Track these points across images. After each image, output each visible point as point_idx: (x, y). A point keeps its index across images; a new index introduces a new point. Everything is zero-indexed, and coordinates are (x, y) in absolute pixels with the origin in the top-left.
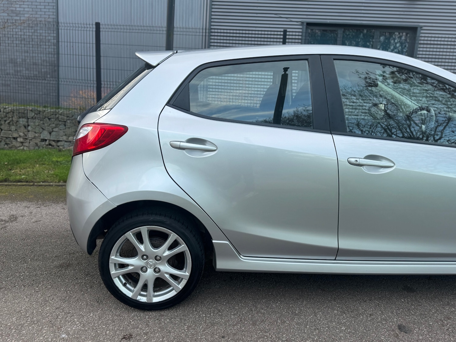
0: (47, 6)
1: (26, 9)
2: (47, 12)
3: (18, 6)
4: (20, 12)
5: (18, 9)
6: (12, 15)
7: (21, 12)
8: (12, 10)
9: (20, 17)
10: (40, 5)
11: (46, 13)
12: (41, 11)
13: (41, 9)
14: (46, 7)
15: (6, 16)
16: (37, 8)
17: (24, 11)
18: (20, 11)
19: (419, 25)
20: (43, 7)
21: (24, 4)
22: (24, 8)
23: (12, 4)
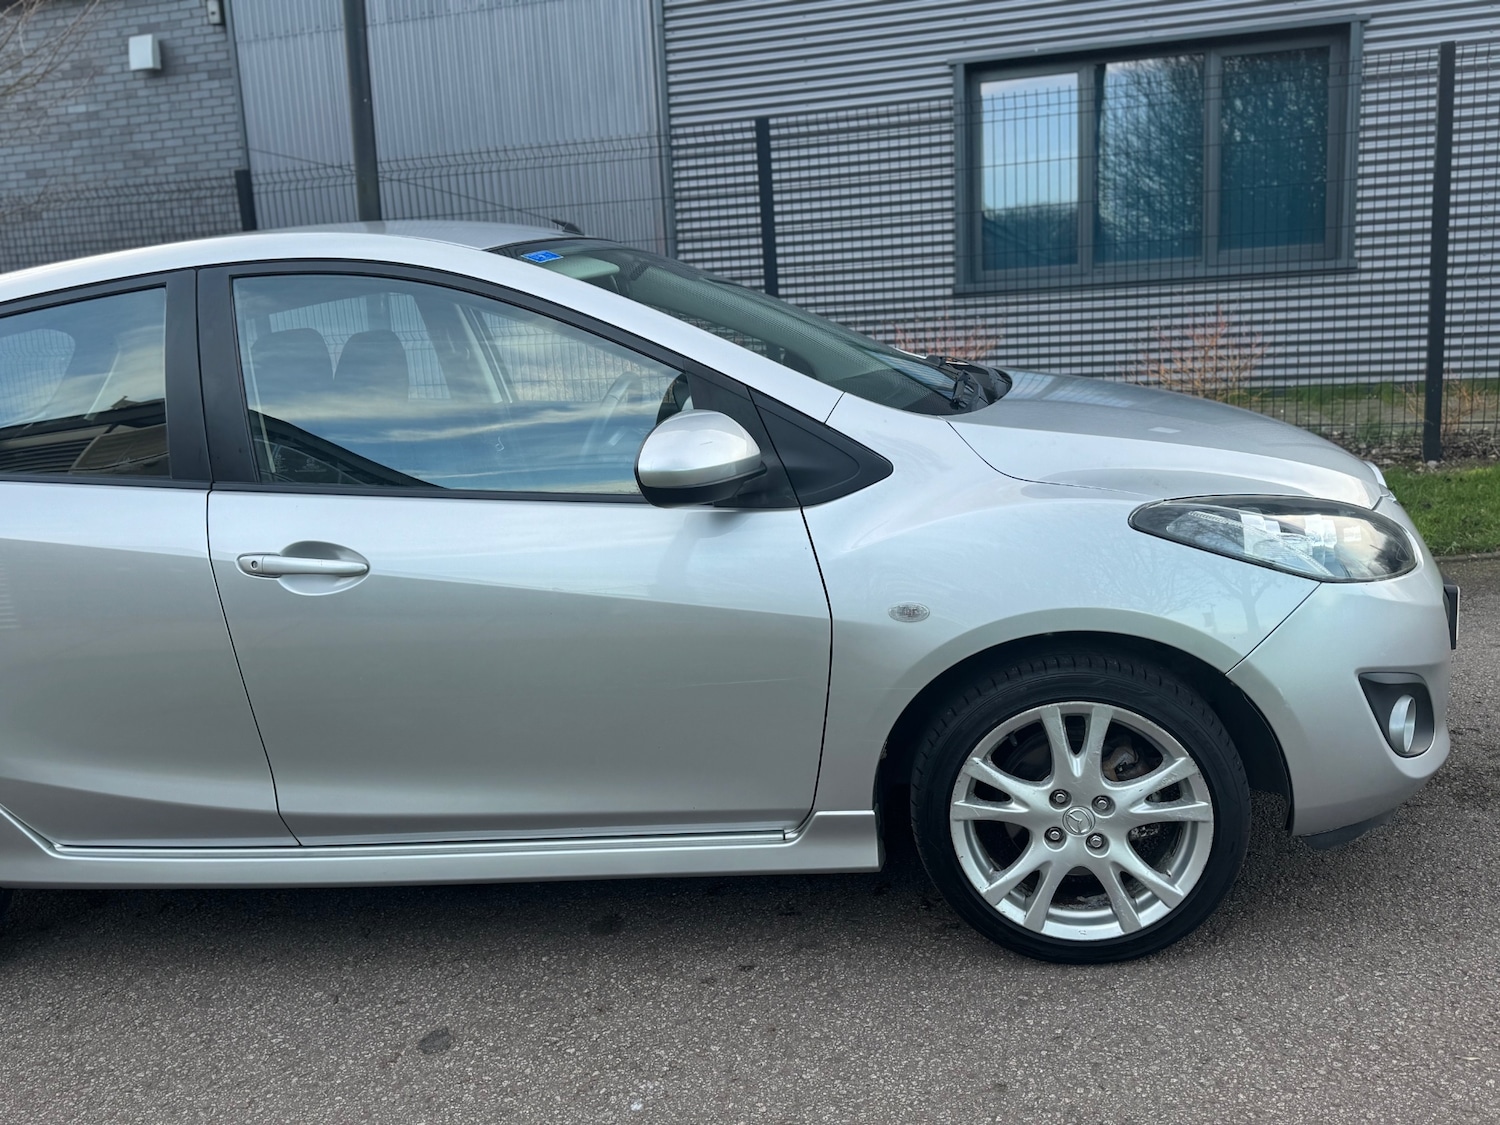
0: (220, 124)
1: (169, 143)
2: (221, 142)
3: (148, 137)
4: (154, 153)
5: (147, 146)
6: (134, 163)
7: (157, 154)
8: (134, 153)
9: (156, 167)
10: (203, 126)
11: (221, 147)
12: (206, 143)
13: (205, 136)
14: (219, 129)
15: (120, 170)
16: (194, 135)
17: (163, 148)
18: (153, 150)
19: (1354, 15)
20: (211, 130)
21: (161, 130)
22: (163, 140)
23: (131, 134)
